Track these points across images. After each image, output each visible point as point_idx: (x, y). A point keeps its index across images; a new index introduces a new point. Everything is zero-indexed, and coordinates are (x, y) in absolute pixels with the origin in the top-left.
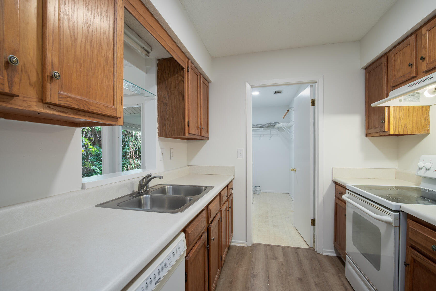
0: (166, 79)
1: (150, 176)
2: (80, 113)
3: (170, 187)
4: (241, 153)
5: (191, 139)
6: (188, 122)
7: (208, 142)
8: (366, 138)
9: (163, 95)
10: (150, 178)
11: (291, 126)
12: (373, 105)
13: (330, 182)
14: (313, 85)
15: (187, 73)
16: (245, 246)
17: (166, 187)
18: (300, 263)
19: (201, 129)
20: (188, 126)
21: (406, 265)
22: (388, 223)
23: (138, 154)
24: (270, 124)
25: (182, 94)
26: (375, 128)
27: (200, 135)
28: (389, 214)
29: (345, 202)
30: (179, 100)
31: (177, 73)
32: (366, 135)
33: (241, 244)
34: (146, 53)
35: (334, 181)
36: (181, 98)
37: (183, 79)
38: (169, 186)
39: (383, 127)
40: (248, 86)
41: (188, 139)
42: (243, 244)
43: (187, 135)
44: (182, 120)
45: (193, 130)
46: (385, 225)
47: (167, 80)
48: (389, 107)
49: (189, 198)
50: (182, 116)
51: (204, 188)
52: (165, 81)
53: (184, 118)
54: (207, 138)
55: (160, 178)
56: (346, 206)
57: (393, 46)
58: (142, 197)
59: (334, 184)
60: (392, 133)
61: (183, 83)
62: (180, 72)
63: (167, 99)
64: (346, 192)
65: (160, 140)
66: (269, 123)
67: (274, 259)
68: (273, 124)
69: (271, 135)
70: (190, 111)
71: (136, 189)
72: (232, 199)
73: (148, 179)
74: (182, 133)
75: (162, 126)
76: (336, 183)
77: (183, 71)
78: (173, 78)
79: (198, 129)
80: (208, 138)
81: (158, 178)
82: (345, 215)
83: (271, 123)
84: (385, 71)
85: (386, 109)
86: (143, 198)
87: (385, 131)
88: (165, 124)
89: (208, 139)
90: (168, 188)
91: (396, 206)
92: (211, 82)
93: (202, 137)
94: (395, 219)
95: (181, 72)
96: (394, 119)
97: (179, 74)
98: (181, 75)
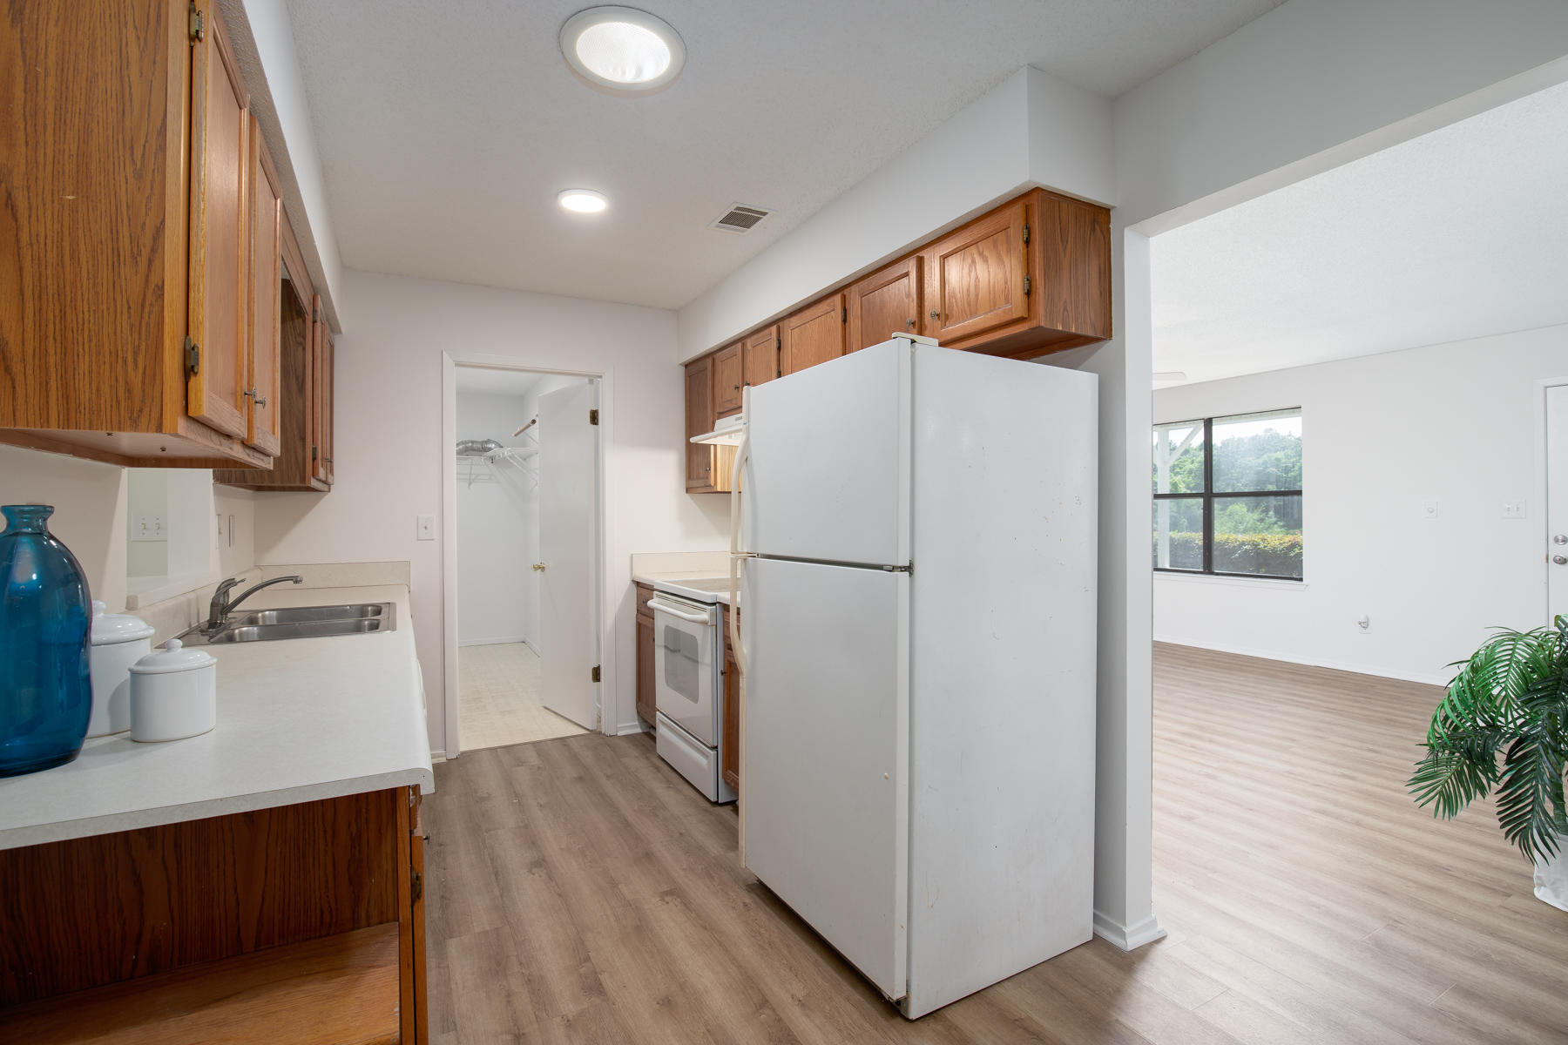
2: (255, 454)
4: (428, 527)
6: (315, 450)
7: (328, 496)
8: (687, 496)
11: (531, 455)
12: (693, 440)
13: (628, 582)
14: (595, 380)
15: (311, 325)
16: (443, 760)
17: (260, 615)
18: (575, 758)
19: (327, 465)
20: (314, 459)
21: (722, 674)
22: (704, 623)
24: (470, 444)
25: (297, 378)
26: (698, 479)
28: (704, 610)
29: (652, 610)
30: (290, 392)
32: (688, 491)
35: (633, 581)
37: (300, 339)
39: (707, 478)
40: (448, 361)
43: (312, 482)
44: (298, 444)
45: (321, 469)
46: (701, 627)
48: (715, 446)
49: (366, 622)
50: (296, 432)
51: (370, 608)
53: (303, 439)
55: (296, 582)
56: (654, 624)
57: (720, 347)
59: (634, 587)
60: (719, 490)
61: (300, 349)
62: (293, 320)
64: (654, 595)
65: (217, 493)
66: (467, 442)
67: (519, 766)
68: (479, 446)
69: (473, 477)
71: (206, 616)
74: (297, 477)
76: (638, 584)
77: (300, 320)
80: (331, 487)
81: (292, 582)
82: (654, 640)
83: (473, 442)
84: (709, 383)
85: (712, 447)
86: (241, 634)
87: (710, 486)
89: (330, 490)
90: (264, 617)
91: (712, 596)
92: (340, 332)
94: (711, 615)
95: (296, 321)
96: (721, 466)
97: (289, 324)
98: (294, 328)
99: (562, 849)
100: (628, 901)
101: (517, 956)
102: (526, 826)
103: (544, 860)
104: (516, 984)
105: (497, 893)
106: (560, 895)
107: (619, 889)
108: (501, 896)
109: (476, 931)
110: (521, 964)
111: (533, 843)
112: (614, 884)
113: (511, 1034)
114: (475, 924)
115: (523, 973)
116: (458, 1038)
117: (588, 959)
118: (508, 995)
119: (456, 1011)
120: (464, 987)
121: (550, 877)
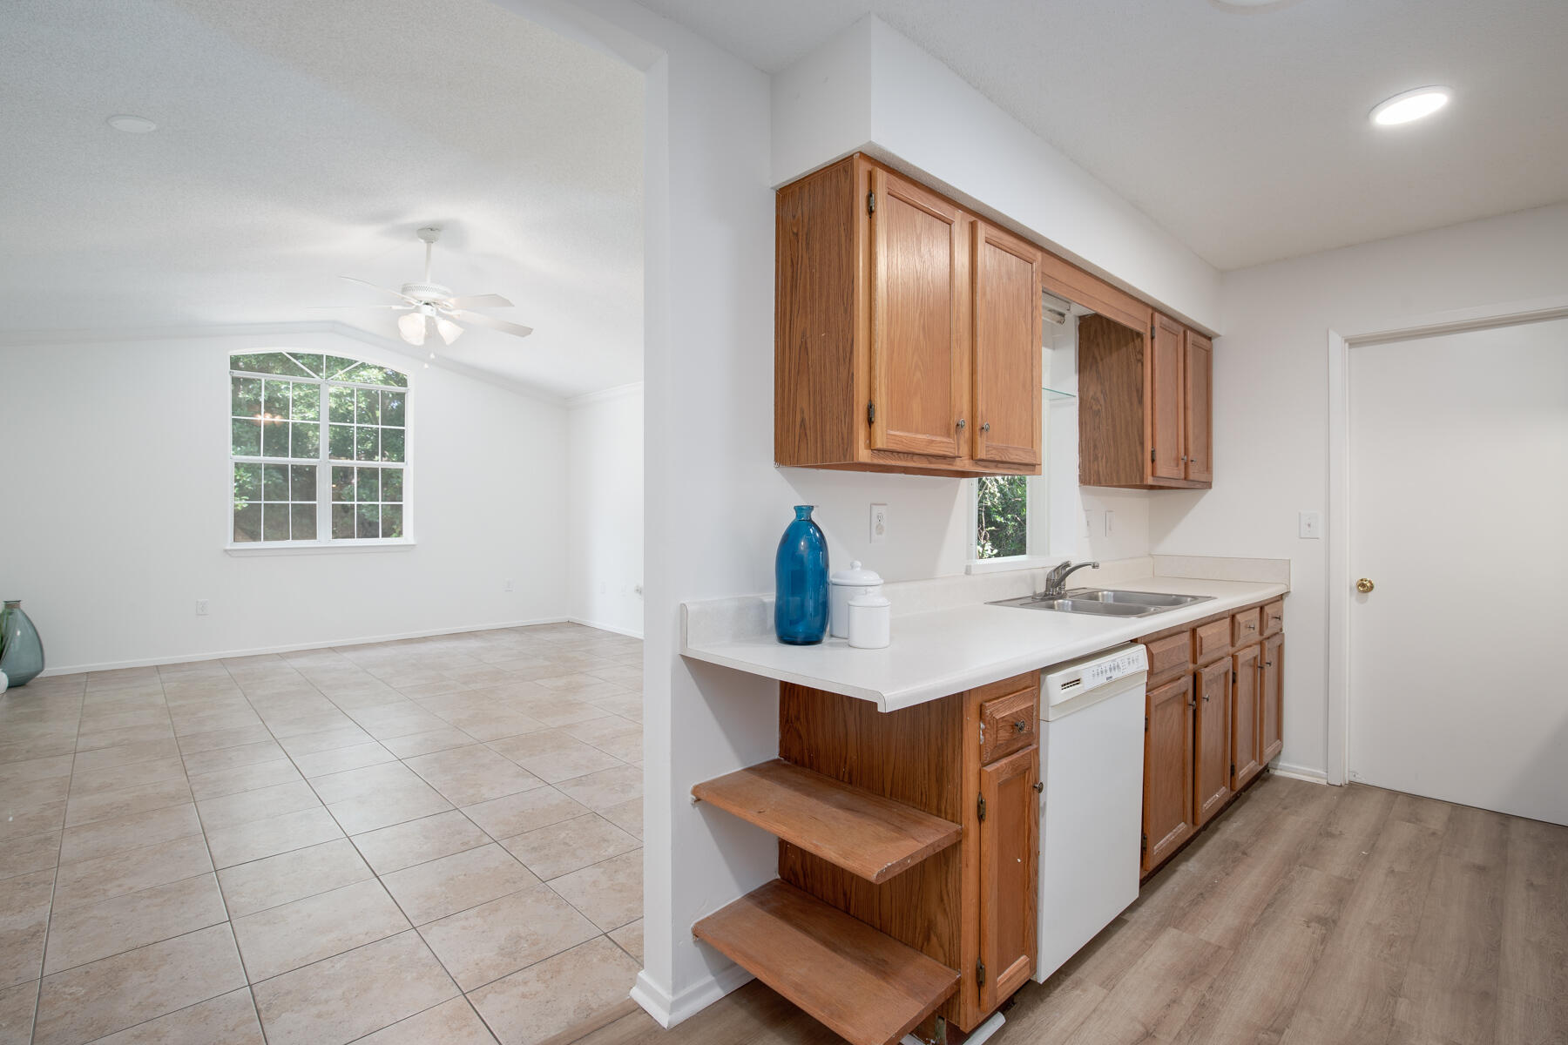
0: (1099, 359)
1: (1068, 566)
2: (1000, 465)
3: (1107, 595)
4: (1312, 525)
5: (1161, 488)
6: (1153, 453)
7: (1210, 493)
9: (1091, 393)
10: (1068, 569)
15: (1150, 338)
16: (1324, 782)
17: (1100, 594)
19: (1186, 465)
20: (1153, 461)
23: (987, 527)
25: (1137, 390)
27: (1185, 479)
30: (1131, 404)
31: (1126, 344)
33: (1309, 776)
34: (1058, 317)
36: (1135, 400)
37: (1139, 357)
38: (1105, 593)
41: (1152, 487)
42: (1312, 776)
43: (1150, 481)
44: (1139, 448)
45: (1166, 469)
47: (1102, 360)
50: (1137, 438)
52: (1097, 362)
53: (1142, 444)
54: (1208, 485)
55: (1094, 567)
58: (1055, 602)
61: (1140, 365)
62: (1133, 341)
63: (1102, 402)
65: (1083, 493)
67: (1409, 822)
70: (1158, 426)
71: (1041, 589)
72: (1280, 648)
73: (1064, 572)
74: (1138, 477)
75: (1090, 461)
77: (1139, 340)
78: (1115, 356)
79: (1177, 465)
80: (1211, 484)
81: (1090, 567)
86: (1058, 604)
88: (1096, 458)
89: (1210, 487)
93: (1190, 483)
95: (1136, 341)
97: (1131, 345)
98: (1135, 347)
99: (1368, 923)
100: (1393, 1020)
101: (1215, 979)
102: (1351, 882)
103: (1334, 921)
104: (1189, 999)
105: (1253, 921)
106: (1315, 961)
107: (1396, 1003)
108: (1254, 925)
109: (1201, 937)
110: (1212, 987)
111: (1341, 901)
112: (1395, 992)
113: (1146, 1028)
114: (1206, 931)
115: (1204, 995)
116: (1105, 998)
117: (1280, 1032)
118: (1174, 1002)
119: (1124, 979)
120: (1146, 969)
121: (1323, 940)
